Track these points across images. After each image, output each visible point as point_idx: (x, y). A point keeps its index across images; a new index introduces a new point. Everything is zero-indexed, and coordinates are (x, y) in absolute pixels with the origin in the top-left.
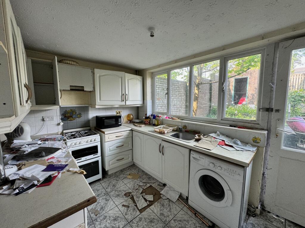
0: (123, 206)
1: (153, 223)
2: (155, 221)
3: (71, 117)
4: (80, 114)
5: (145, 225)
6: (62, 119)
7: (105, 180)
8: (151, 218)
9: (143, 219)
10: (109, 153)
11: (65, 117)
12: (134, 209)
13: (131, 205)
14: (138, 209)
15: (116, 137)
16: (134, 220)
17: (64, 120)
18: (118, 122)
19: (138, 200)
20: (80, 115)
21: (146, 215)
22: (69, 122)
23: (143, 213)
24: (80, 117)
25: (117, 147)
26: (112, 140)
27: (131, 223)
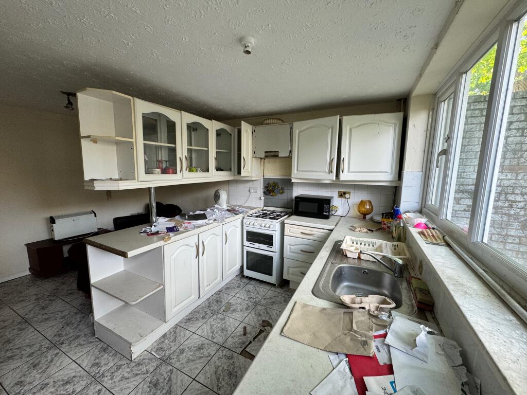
0: (245, 328)
1: (229, 378)
2: (233, 380)
3: (273, 191)
4: (283, 189)
5: (223, 368)
6: (264, 193)
7: (278, 290)
8: (236, 372)
9: (231, 361)
10: (288, 253)
11: (268, 190)
12: (243, 343)
13: (249, 336)
14: (245, 348)
15: (302, 233)
16: (226, 350)
17: (266, 195)
18: (323, 212)
19: (261, 341)
20: (282, 191)
21: (239, 363)
22: (270, 197)
23: (241, 357)
24: (283, 192)
25: (302, 251)
26: (295, 235)
27: (222, 348)
